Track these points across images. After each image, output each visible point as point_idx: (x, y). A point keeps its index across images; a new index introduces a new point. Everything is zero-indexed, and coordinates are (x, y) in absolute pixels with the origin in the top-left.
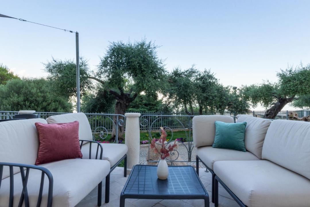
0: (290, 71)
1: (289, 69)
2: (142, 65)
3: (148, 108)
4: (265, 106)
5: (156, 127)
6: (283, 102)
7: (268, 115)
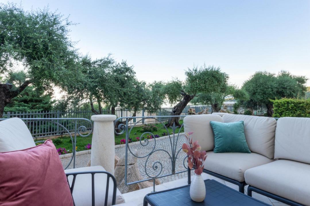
0: (196, 70)
1: (195, 69)
2: (50, 44)
3: (30, 105)
4: (170, 103)
5: (44, 132)
6: (188, 99)
7: (175, 112)
